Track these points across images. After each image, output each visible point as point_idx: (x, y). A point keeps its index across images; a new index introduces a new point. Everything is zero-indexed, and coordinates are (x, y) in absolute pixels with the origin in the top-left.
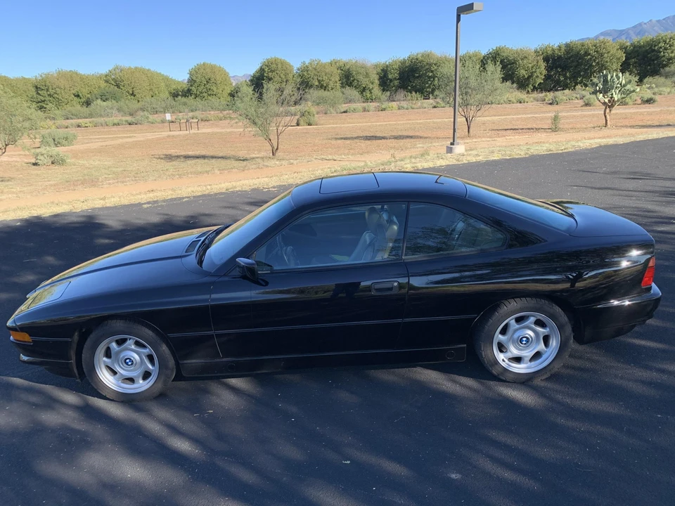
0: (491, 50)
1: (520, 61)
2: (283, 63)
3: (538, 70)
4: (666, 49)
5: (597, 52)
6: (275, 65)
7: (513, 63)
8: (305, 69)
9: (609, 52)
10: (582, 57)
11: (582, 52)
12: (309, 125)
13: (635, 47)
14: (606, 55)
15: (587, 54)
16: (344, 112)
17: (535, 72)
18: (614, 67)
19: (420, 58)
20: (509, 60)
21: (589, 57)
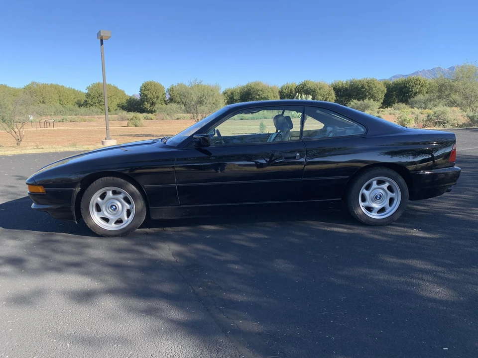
0: (301, 83)
1: (318, 90)
2: (155, 85)
3: (330, 97)
4: (413, 86)
5: (369, 86)
6: (149, 86)
7: (314, 91)
8: (171, 90)
9: (376, 87)
10: (359, 90)
11: (360, 86)
12: (136, 126)
13: (395, 84)
14: (374, 89)
15: (363, 87)
16: (178, 119)
17: (328, 98)
18: (380, 97)
19: (253, 86)
20: (311, 90)
21: (364, 89)
